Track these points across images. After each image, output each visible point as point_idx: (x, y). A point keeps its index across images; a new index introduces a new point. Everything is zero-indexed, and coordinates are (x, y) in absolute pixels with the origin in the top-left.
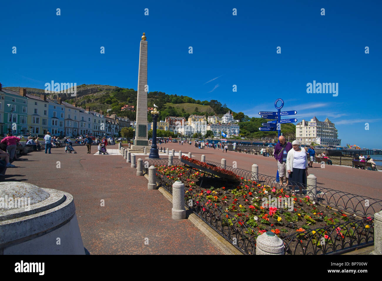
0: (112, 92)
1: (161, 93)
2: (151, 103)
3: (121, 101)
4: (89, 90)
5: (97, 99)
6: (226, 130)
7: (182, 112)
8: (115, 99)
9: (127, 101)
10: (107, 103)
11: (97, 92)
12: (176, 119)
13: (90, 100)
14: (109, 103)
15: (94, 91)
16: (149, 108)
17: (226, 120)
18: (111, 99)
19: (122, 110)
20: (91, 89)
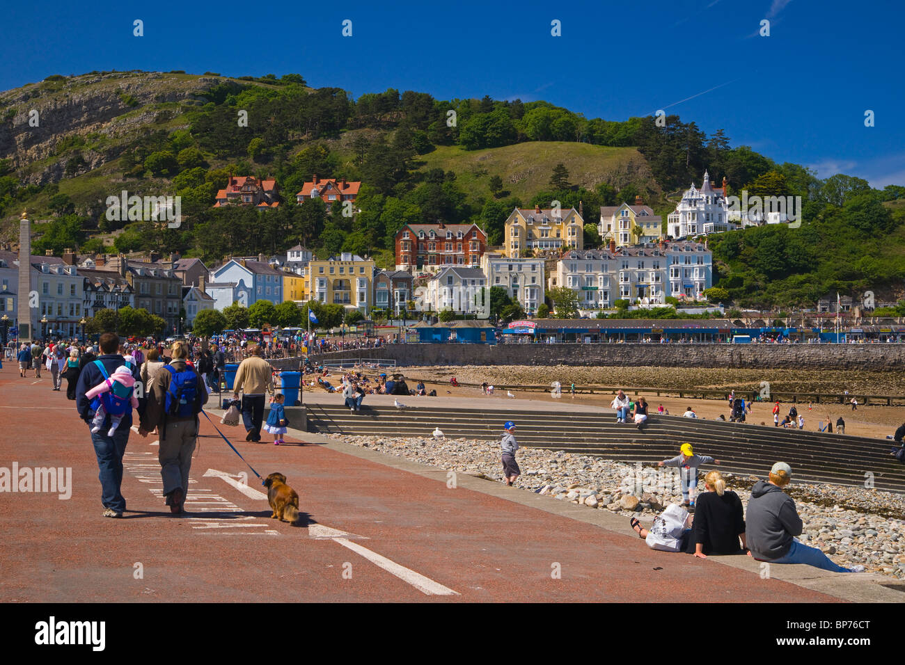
0: (186, 110)
1: (411, 97)
2: (355, 156)
3: (219, 158)
4: (79, 105)
5: (112, 154)
6: (642, 276)
7: (491, 194)
8: (194, 151)
9: (245, 154)
10: (158, 174)
11: (117, 112)
12: (442, 232)
13: (81, 160)
14: (165, 171)
15: (101, 110)
16: (340, 185)
17: (689, 222)
18: (176, 148)
19: (218, 205)
20: (86, 103)
